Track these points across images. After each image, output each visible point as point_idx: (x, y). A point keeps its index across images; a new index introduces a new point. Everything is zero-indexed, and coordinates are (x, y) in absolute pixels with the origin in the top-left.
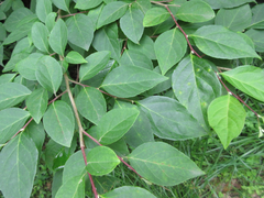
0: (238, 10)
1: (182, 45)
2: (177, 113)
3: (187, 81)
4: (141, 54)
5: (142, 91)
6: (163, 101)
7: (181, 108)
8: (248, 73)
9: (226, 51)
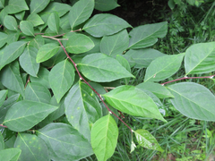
0: (118, 35)
1: (71, 74)
2: (71, 135)
3: (76, 106)
4: (41, 85)
5: (36, 123)
6: (58, 127)
7: (74, 131)
8: (125, 92)
9: (106, 75)
